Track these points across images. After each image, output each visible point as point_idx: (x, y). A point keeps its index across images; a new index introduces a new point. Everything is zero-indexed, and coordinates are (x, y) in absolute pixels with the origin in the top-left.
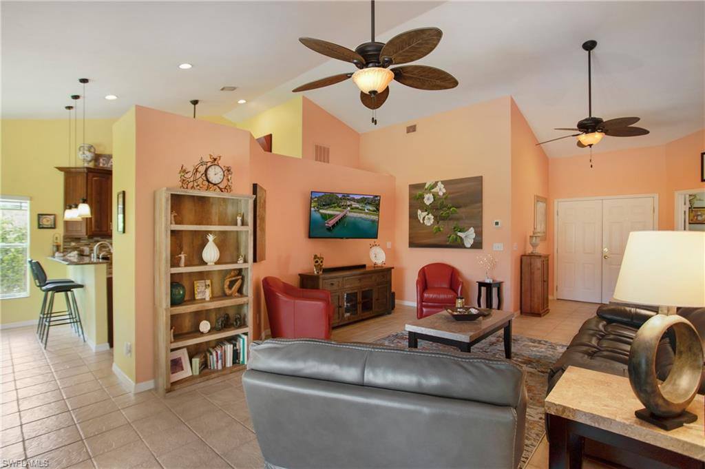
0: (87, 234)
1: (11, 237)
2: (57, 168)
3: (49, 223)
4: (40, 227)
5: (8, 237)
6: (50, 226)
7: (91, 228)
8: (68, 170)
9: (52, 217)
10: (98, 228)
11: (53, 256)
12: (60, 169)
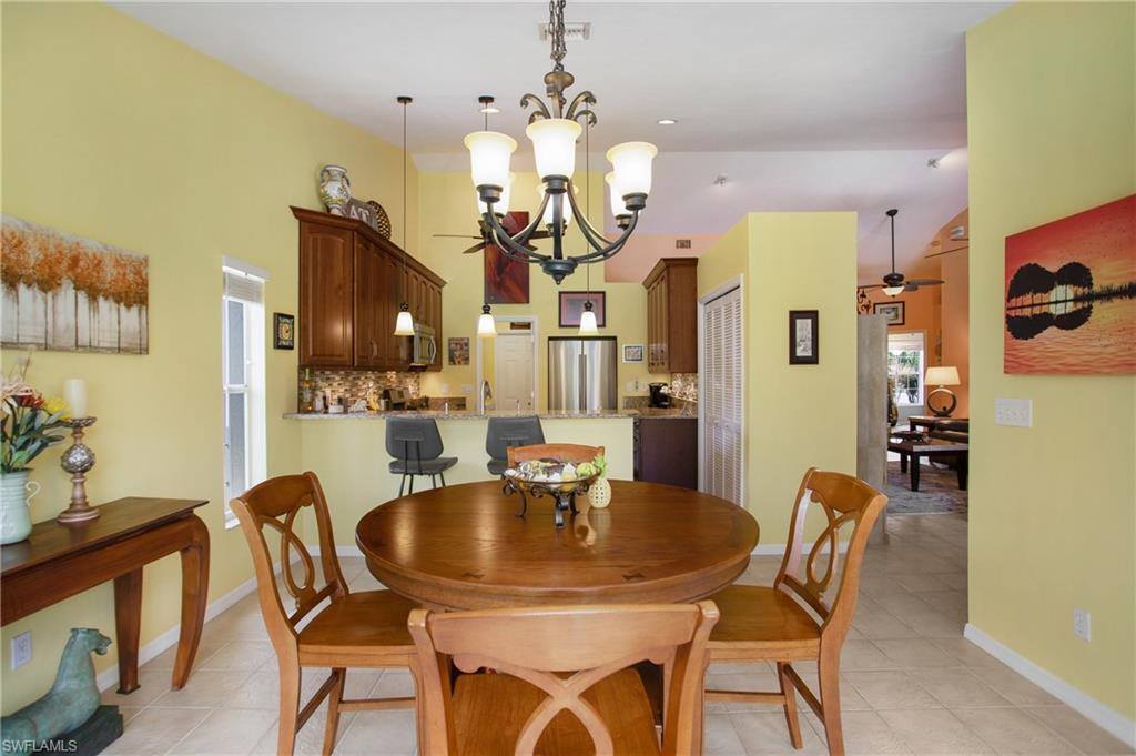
3: (288, 336)
4: (279, 345)
6: (288, 343)
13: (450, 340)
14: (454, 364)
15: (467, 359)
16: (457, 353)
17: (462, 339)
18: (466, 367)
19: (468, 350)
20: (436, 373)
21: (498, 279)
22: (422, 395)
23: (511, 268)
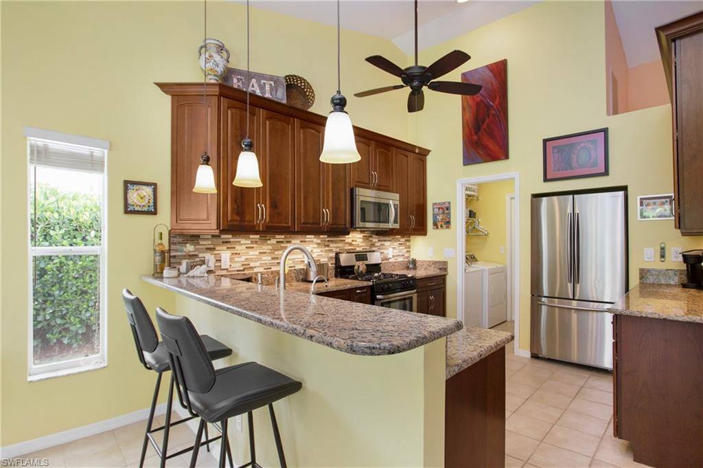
0: (218, 227)
1: (56, 233)
2: (156, 84)
3: (145, 202)
4: (128, 210)
5: (52, 233)
6: (146, 209)
7: (225, 214)
8: (178, 89)
9: (148, 191)
10: (238, 214)
11: (158, 274)
12: (164, 87)
13: (434, 204)
14: (437, 227)
15: (448, 223)
16: (439, 218)
17: (444, 203)
18: (447, 230)
19: (449, 214)
20: (422, 237)
21: (475, 137)
22: (412, 257)
23: (488, 125)
